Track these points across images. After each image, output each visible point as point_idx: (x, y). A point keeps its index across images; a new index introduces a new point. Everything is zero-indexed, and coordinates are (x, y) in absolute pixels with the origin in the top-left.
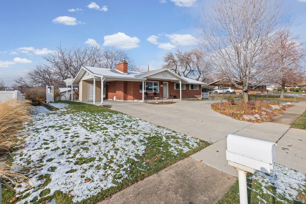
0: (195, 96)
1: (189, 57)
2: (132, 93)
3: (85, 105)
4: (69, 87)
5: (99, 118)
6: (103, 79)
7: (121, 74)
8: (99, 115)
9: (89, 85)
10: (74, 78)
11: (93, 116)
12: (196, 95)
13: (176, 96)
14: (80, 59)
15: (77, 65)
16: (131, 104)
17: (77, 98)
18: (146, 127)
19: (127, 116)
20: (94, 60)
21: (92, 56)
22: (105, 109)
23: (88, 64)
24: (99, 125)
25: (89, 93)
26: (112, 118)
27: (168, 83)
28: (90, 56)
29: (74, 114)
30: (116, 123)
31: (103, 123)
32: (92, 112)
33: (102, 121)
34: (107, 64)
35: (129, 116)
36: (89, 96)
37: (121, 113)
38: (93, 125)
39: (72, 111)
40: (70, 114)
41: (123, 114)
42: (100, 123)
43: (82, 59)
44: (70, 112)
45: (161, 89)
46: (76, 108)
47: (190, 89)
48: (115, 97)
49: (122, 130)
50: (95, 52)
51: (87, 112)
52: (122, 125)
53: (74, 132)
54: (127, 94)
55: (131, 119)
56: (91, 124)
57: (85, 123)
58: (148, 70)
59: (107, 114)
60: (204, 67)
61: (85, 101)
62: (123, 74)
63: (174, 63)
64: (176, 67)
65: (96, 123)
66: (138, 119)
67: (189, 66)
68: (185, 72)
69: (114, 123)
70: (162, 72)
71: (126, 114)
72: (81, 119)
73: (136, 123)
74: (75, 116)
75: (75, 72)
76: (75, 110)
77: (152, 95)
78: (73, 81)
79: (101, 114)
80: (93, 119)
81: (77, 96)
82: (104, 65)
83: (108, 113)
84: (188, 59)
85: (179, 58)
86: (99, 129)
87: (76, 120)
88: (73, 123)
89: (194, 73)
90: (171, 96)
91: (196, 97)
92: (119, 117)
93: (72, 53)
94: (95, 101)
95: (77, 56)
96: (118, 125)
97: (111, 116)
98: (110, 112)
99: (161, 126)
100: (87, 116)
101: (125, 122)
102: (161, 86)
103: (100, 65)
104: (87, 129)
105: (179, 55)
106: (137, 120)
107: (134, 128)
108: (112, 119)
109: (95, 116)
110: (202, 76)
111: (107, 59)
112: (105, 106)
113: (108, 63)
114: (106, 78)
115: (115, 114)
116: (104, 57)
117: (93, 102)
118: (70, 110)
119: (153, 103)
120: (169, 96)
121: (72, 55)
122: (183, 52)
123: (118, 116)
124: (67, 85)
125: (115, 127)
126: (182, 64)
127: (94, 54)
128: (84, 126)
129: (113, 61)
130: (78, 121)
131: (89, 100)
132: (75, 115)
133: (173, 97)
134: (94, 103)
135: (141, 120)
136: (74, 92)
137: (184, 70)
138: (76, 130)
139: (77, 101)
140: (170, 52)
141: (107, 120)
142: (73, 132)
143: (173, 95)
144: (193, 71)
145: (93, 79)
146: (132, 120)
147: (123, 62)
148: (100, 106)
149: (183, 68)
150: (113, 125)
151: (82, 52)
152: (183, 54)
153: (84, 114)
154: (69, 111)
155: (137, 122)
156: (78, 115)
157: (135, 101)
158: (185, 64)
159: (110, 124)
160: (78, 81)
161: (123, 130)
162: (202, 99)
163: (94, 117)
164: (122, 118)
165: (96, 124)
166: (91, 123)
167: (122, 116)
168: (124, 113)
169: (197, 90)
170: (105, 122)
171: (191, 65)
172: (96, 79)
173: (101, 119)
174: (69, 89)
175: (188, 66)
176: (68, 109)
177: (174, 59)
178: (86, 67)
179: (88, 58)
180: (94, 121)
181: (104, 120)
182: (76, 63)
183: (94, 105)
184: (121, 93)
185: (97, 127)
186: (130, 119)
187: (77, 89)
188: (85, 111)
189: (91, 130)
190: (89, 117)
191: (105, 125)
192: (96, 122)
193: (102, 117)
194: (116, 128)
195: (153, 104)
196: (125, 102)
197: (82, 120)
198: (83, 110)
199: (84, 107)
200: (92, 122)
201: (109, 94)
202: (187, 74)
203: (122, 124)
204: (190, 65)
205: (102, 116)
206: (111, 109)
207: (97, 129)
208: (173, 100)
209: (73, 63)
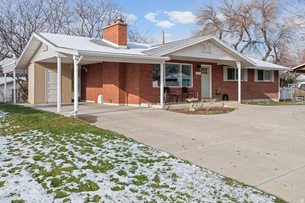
0: (266, 94)
1: (248, 15)
2: (138, 89)
3: (40, 115)
4: (9, 75)
5: (73, 151)
6: (78, 58)
7: (114, 47)
8: (72, 142)
9: (48, 71)
10: (18, 57)
11: (57, 144)
12: (268, 92)
13: (227, 96)
14: (29, 20)
15: (23, 31)
16: (138, 113)
17: (25, 98)
18: (196, 182)
19: (137, 145)
20: (57, 22)
21: (54, 12)
22: (82, 124)
23: (46, 30)
24: (75, 173)
25: (48, 88)
26: (103, 150)
27: (210, 66)
28: (49, 13)
29: (15, 137)
30: (117, 169)
31: (85, 168)
32: (55, 133)
33: (80, 160)
34: (82, 29)
35: (141, 145)
36: (48, 94)
37: (122, 137)
38: (60, 173)
39: (13, 128)
40: (8, 137)
41: (126, 139)
42: (76, 168)
43: (32, 20)
44: (9, 130)
45: (198, 81)
46: (21, 121)
47: (256, 80)
48: (100, 97)
49: (137, 191)
50: (58, 4)
51: (45, 133)
52: (131, 175)
53: (12, 195)
54: (127, 90)
55: (149, 153)
56: (56, 170)
57: (40, 163)
58: (164, 42)
59: (90, 139)
60: (276, 34)
61: (39, 105)
62: (118, 48)
63: (217, 26)
64: (221, 34)
65: (66, 166)
66: (167, 155)
67: (248, 33)
68: (237, 44)
69: (112, 167)
70: (201, 43)
71: (133, 141)
72: (31, 150)
73: (166, 167)
74: (18, 142)
75: (21, 46)
76: (18, 127)
77: (179, 93)
78: (15, 63)
79: (77, 138)
80: (59, 154)
81: (25, 94)
82: (77, 30)
83: (92, 135)
84: (244, 18)
85: (228, 16)
86: (75, 185)
87: (20, 155)
88: (11, 165)
89: (255, 48)
90: (217, 94)
91: (268, 98)
92: (120, 148)
93: (14, 8)
94: (62, 105)
95: (24, 14)
96: (122, 173)
97: (99, 144)
98: (97, 133)
99: (234, 178)
100: (44, 144)
101: (139, 163)
102: (197, 73)
103: (69, 30)
104: (45, 186)
105: (226, 10)
106: (164, 157)
107: (167, 186)
108: (105, 155)
109: (63, 143)
110: (272, 53)
111: (82, 20)
112: (82, 118)
113: (84, 27)
114: (84, 56)
115: (108, 138)
116: (77, 15)
117: (56, 106)
118: (9, 127)
119: (182, 111)
120: (212, 94)
121: (15, 11)
122: (235, 3)
123: (117, 146)
124: (5, 71)
125: (116, 180)
126: (233, 29)
127: (56, 9)
128: (37, 175)
129: (94, 24)
130: (23, 157)
131: (47, 103)
132: (17, 140)
133: (222, 96)
134: (58, 110)
135: (173, 157)
136: (19, 86)
137: (235, 41)
138: (18, 187)
139: (25, 105)
140: (209, 5)
141: (92, 156)
142: (8, 194)
143: (222, 94)
144: (254, 42)
145: (55, 58)
146: (154, 159)
147: (117, 23)
148: (72, 119)
149: (234, 37)
150: (111, 172)
151: (34, 4)
152: (234, 8)
153: (39, 139)
154: (7, 127)
155: (166, 164)
156: (24, 138)
157: (143, 105)
158: (239, 28)
159: (103, 171)
160: (26, 63)
161: (139, 192)
162: (281, 100)
163: (61, 146)
164: (126, 153)
165: (66, 169)
166: (55, 164)
167: (126, 147)
168: (127, 136)
169: (271, 83)
170: (88, 162)
171: (251, 30)
172: (61, 58)
173: (77, 154)
174: (10, 79)
175: (245, 33)
176: (5, 122)
177: (217, 19)
178: (41, 34)
179: (45, 17)
180: (61, 161)
181: (84, 157)
182: (22, 28)
183: (58, 115)
184: (113, 89)
185: (70, 181)
186: (146, 155)
187: (24, 79)
188: (40, 130)
189: (54, 189)
190: (49, 146)
191: (90, 175)
192: (67, 162)
193: (80, 148)
194: (120, 186)
195: (184, 112)
196: (123, 108)
197: (33, 154)
198: (37, 126)
199: (37, 120)
200: (58, 162)
201: (88, 89)
202: (243, 49)
203: (133, 172)
204: (249, 30)
205: (78, 145)
206: (97, 124)
207: (71, 188)
208: (223, 104)
209: (17, 27)
